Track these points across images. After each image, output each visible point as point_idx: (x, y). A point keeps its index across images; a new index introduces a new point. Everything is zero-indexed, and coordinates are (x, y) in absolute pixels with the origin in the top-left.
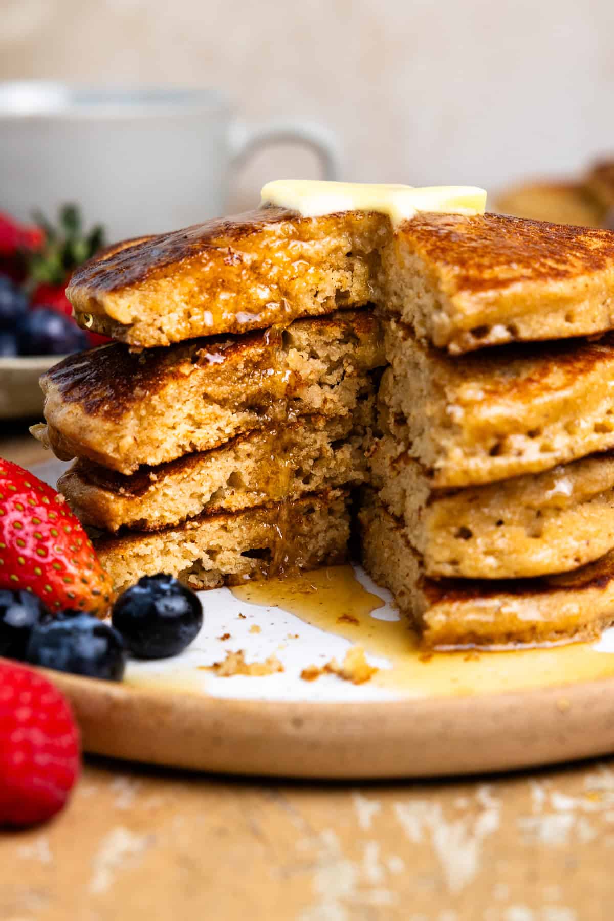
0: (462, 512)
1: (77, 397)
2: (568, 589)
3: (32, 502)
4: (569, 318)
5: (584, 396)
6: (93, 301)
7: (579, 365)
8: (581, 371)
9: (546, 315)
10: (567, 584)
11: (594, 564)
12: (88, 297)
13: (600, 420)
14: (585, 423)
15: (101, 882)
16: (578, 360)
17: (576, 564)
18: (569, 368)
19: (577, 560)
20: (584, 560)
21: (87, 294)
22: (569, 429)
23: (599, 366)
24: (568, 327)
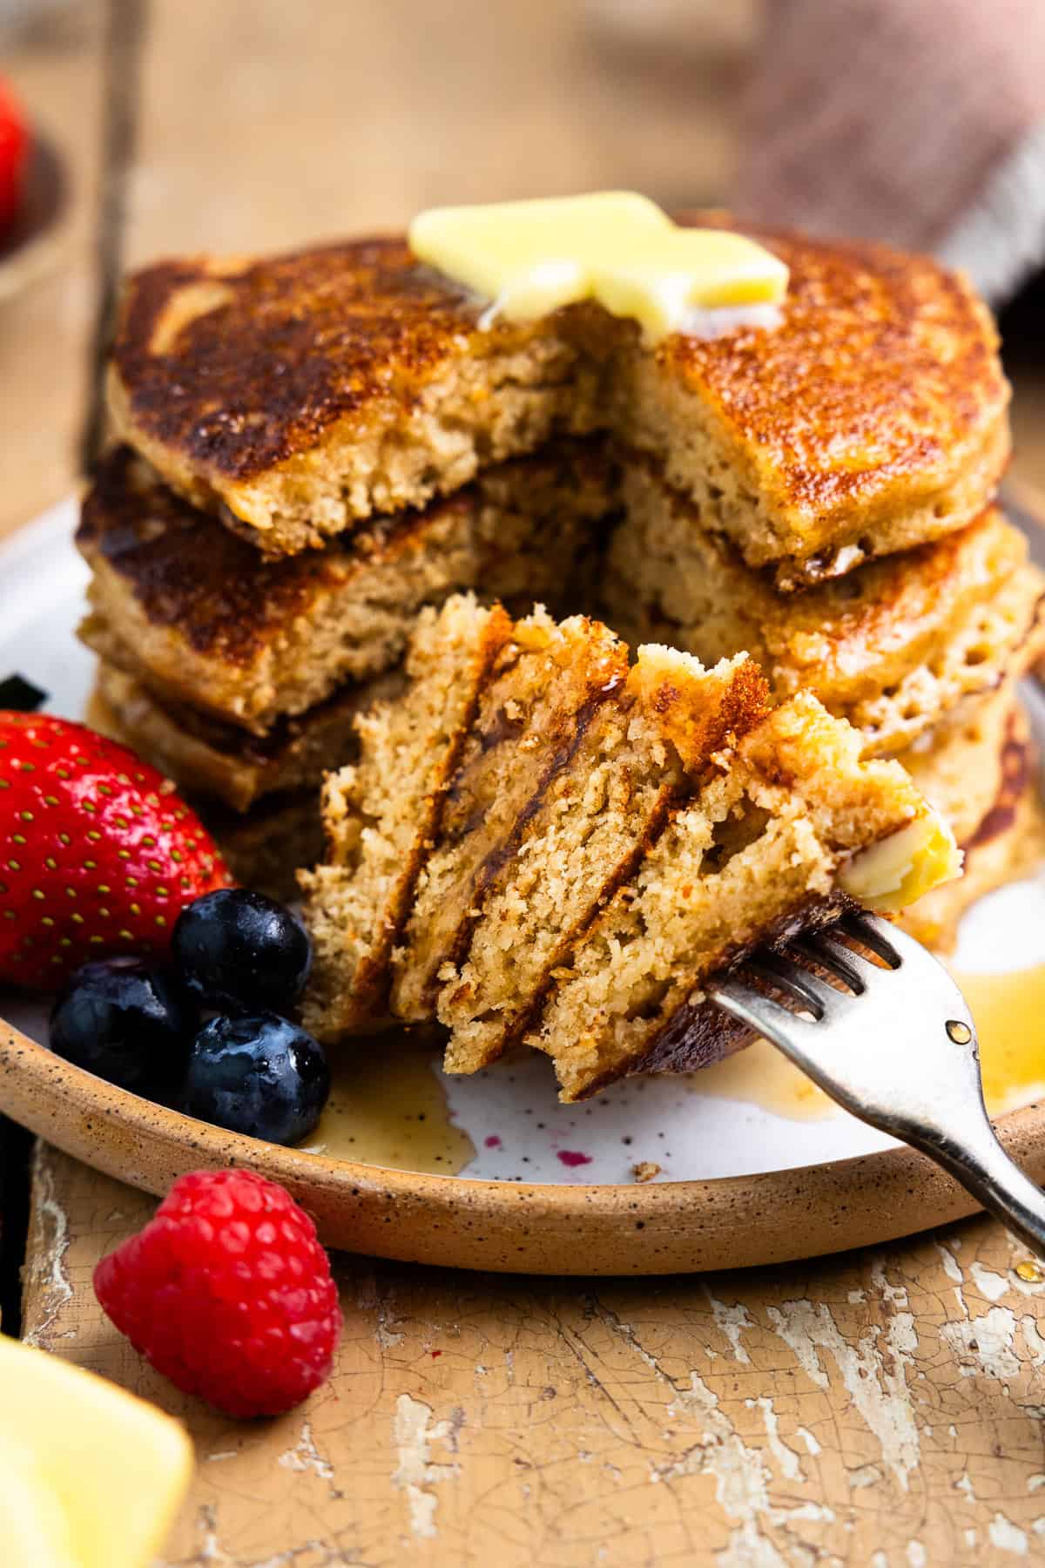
4: (939, 513)
24: (939, 526)
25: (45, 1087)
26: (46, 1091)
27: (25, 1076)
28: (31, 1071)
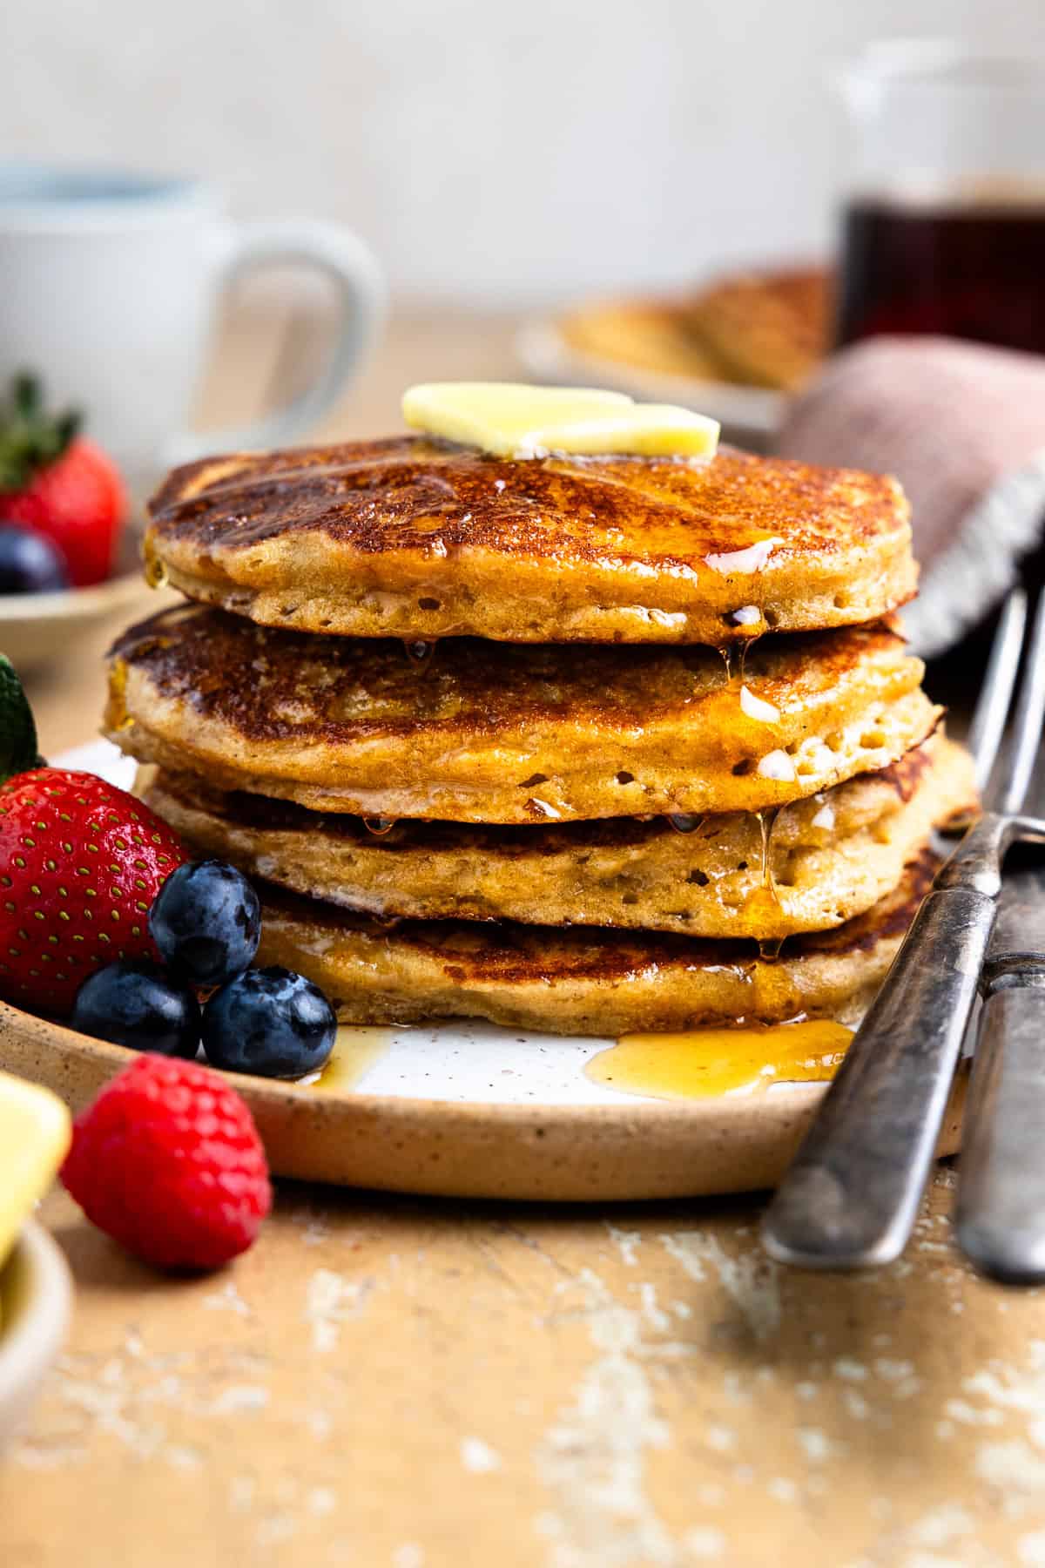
0: (697, 850)
1: (179, 690)
2: (828, 952)
3: (137, 838)
4: (838, 603)
5: (847, 700)
6: (206, 561)
7: (841, 660)
8: (845, 668)
9: (810, 600)
10: (826, 945)
11: (860, 919)
12: (197, 556)
13: (868, 732)
14: (851, 735)
15: (324, 1337)
16: (838, 652)
17: (840, 920)
18: (828, 664)
19: (840, 915)
20: (849, 914)
21: (195, 551)
22: (831, 743)
23: (863, 659)
24: (838, 614)
25: (32, 1037)
26: (33, 1041)
27: (15, 1031)
28: (21, 1026)
